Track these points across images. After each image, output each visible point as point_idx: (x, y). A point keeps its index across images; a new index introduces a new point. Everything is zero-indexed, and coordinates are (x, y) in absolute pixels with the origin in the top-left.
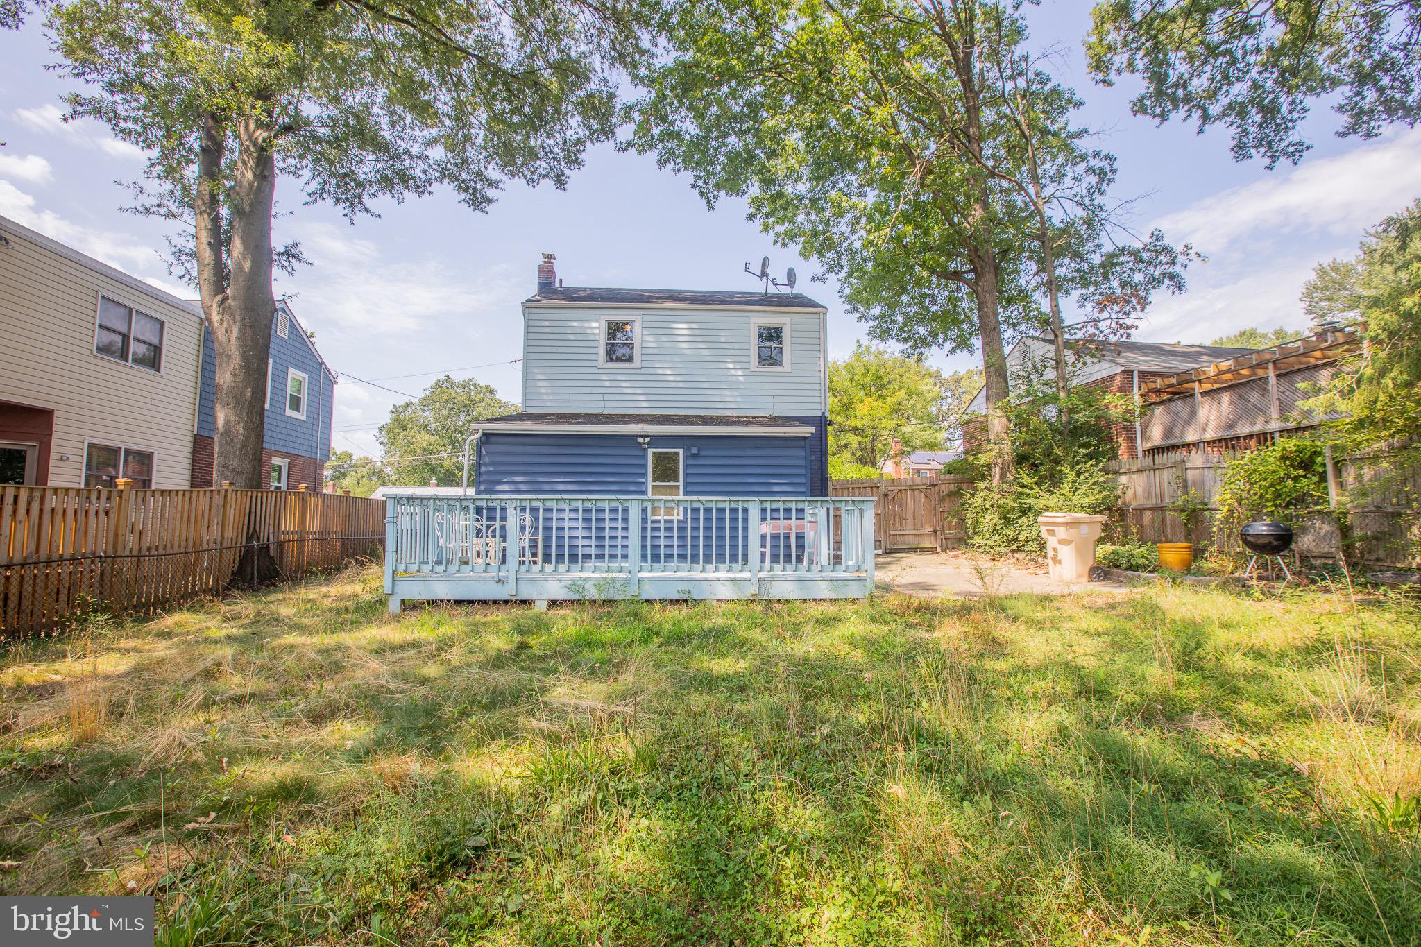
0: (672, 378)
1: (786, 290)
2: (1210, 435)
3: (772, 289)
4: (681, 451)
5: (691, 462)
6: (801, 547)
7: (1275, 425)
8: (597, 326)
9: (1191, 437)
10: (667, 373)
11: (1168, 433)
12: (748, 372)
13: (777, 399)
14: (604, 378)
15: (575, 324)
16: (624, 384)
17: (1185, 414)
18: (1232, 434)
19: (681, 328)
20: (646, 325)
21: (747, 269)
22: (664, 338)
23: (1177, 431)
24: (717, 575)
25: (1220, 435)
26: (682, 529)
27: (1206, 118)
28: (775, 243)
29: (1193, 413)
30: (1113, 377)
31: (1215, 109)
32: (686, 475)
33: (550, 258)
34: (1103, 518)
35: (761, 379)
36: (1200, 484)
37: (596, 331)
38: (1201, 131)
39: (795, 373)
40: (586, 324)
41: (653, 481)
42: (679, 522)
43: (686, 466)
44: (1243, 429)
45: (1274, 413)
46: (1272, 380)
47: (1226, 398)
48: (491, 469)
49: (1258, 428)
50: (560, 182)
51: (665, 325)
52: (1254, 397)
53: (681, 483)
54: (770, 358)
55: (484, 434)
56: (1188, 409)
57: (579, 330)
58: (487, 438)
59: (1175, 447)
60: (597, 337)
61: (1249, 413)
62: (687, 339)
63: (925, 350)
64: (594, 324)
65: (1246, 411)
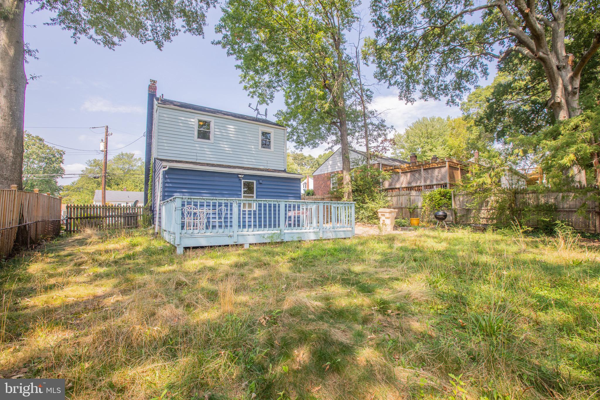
0: (227, 149)
1: (264, 117)
2: (404, 186)
3: (259, 116)
4: (255, 182)
5: (259, 186)
6: (299, 221)
7: (423, 184)
8: (194, 121)
9: (398, 186)
10: (226, 147)
11: (390, 185)
12: (257, 150)
13: (268, 162)
14: (197, 145)
15: (183, 118)
16: (206, 150)
17: (396, 179)
18: (410, 186)
19: (231, 128)
20: (216, 124)
21: (249, 106)
22: (223, 131)
23: (393, 184)
24: (248, 233)
25: (407, 186)
26: (255, 214)
27: (390, 84)
28: (249, 95)
29: (399, 178)
30: (374, 165)
31: (392, 82)
32: (257, 192)
33: (154, 82)
34: (396, 210)
35: (264, 154)
36: (414, 201)
37: (193, 123)
38: (388, 88)
39: (275, 152)
40: (189, 120)
41: (244, 193)
42: (254, 211)
43: (257, 188)
44: (414, 184)
45: (423, 181)
46: (422, 170)
47: (409, 175)
48: (171, 185)
49: (418, 184)
50: (159, 45)
51: (224, 125)
52: (417, 175)
53: (255, 195)
54: (266, 144)
55: (169, 168)
56: (397, 177)
57: (185, 122)
58: (171, 170)
59: (392, 189)
60: (194, 126)
61: (416, 180)
62: (233, 133)
63: (303, 147)
64: (192, 120)
65: (414, 179)
